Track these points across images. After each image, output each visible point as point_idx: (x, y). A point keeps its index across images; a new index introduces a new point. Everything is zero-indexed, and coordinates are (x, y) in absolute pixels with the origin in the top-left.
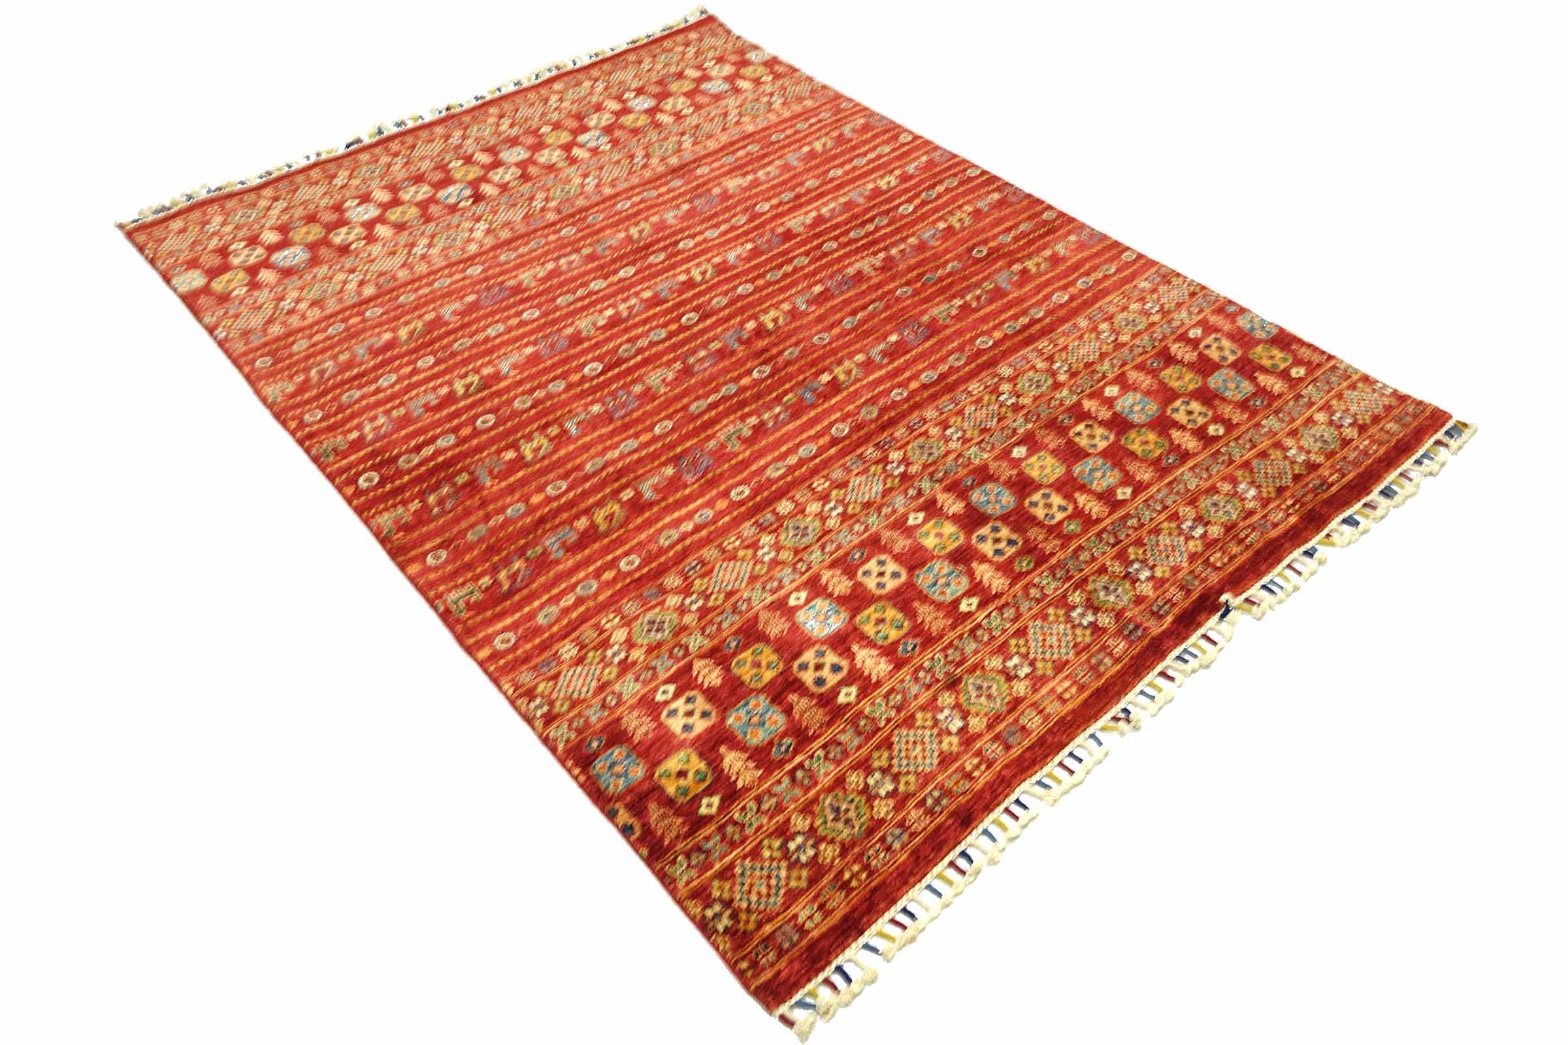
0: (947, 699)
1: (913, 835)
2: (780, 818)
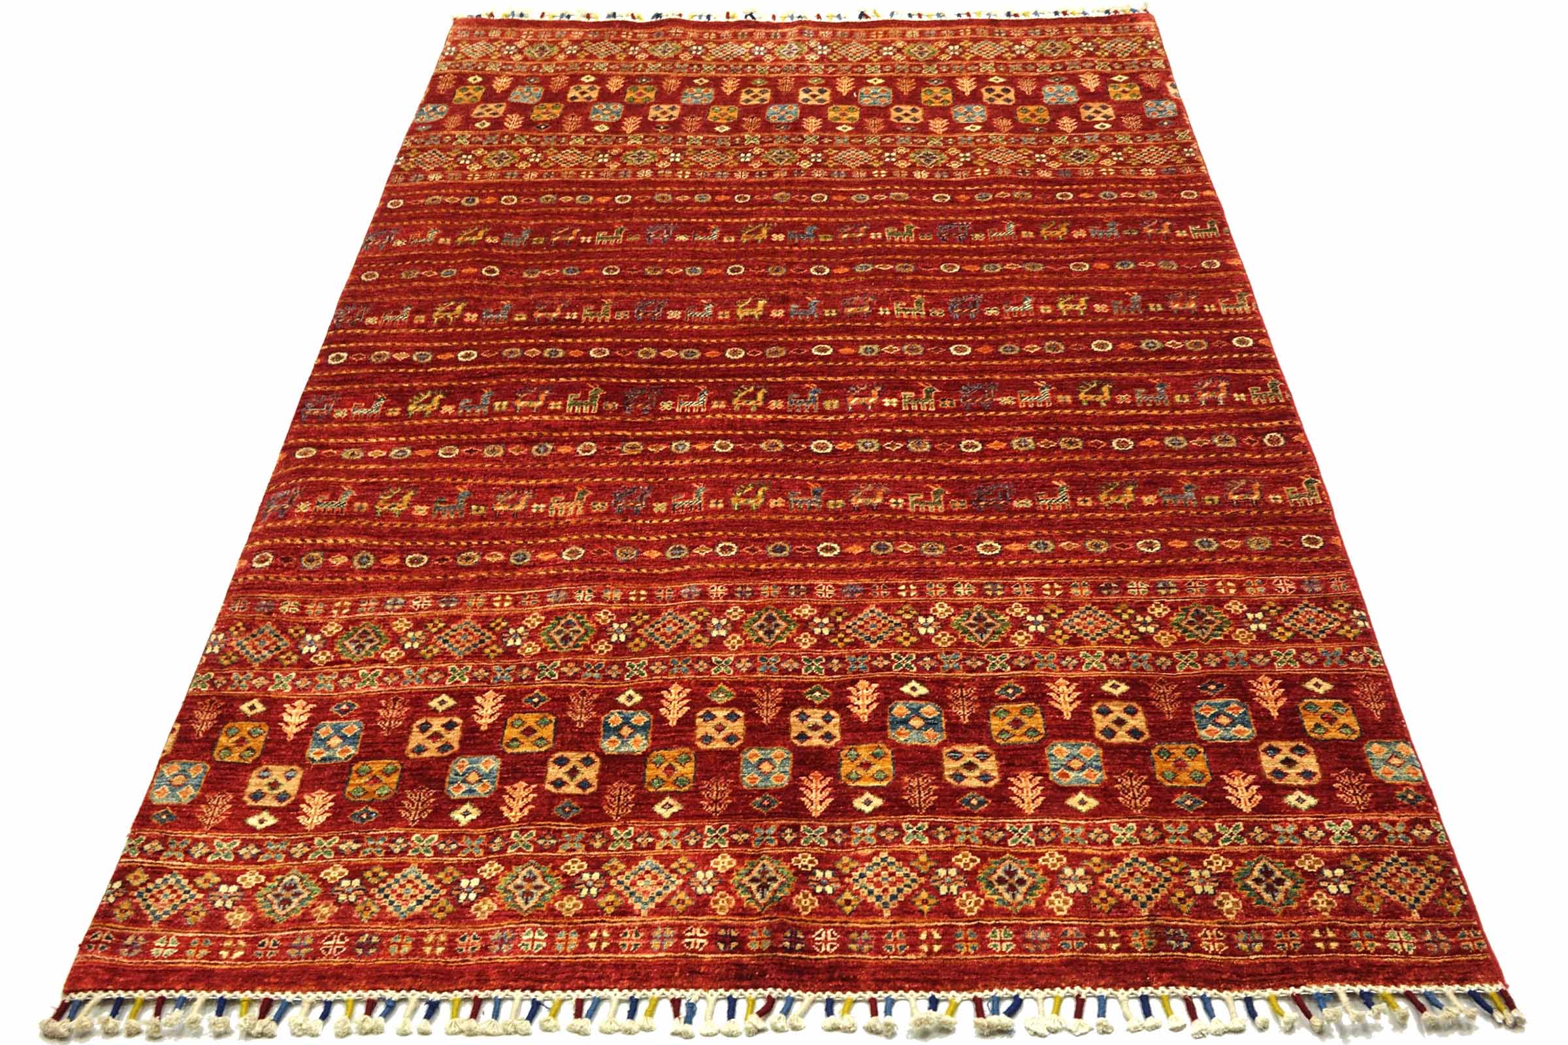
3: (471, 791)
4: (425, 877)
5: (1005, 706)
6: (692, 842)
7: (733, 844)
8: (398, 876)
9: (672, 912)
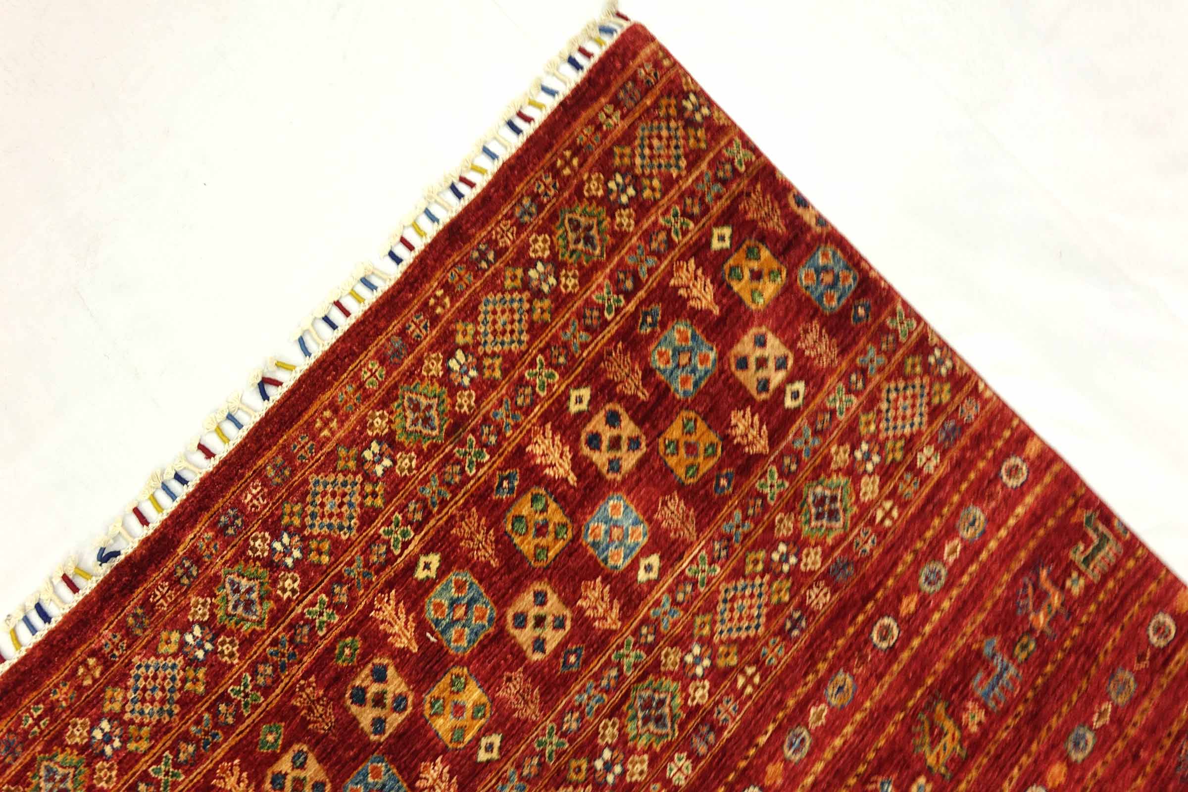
0: (465, 401)
1: (507, 217)
2: (646, 224)
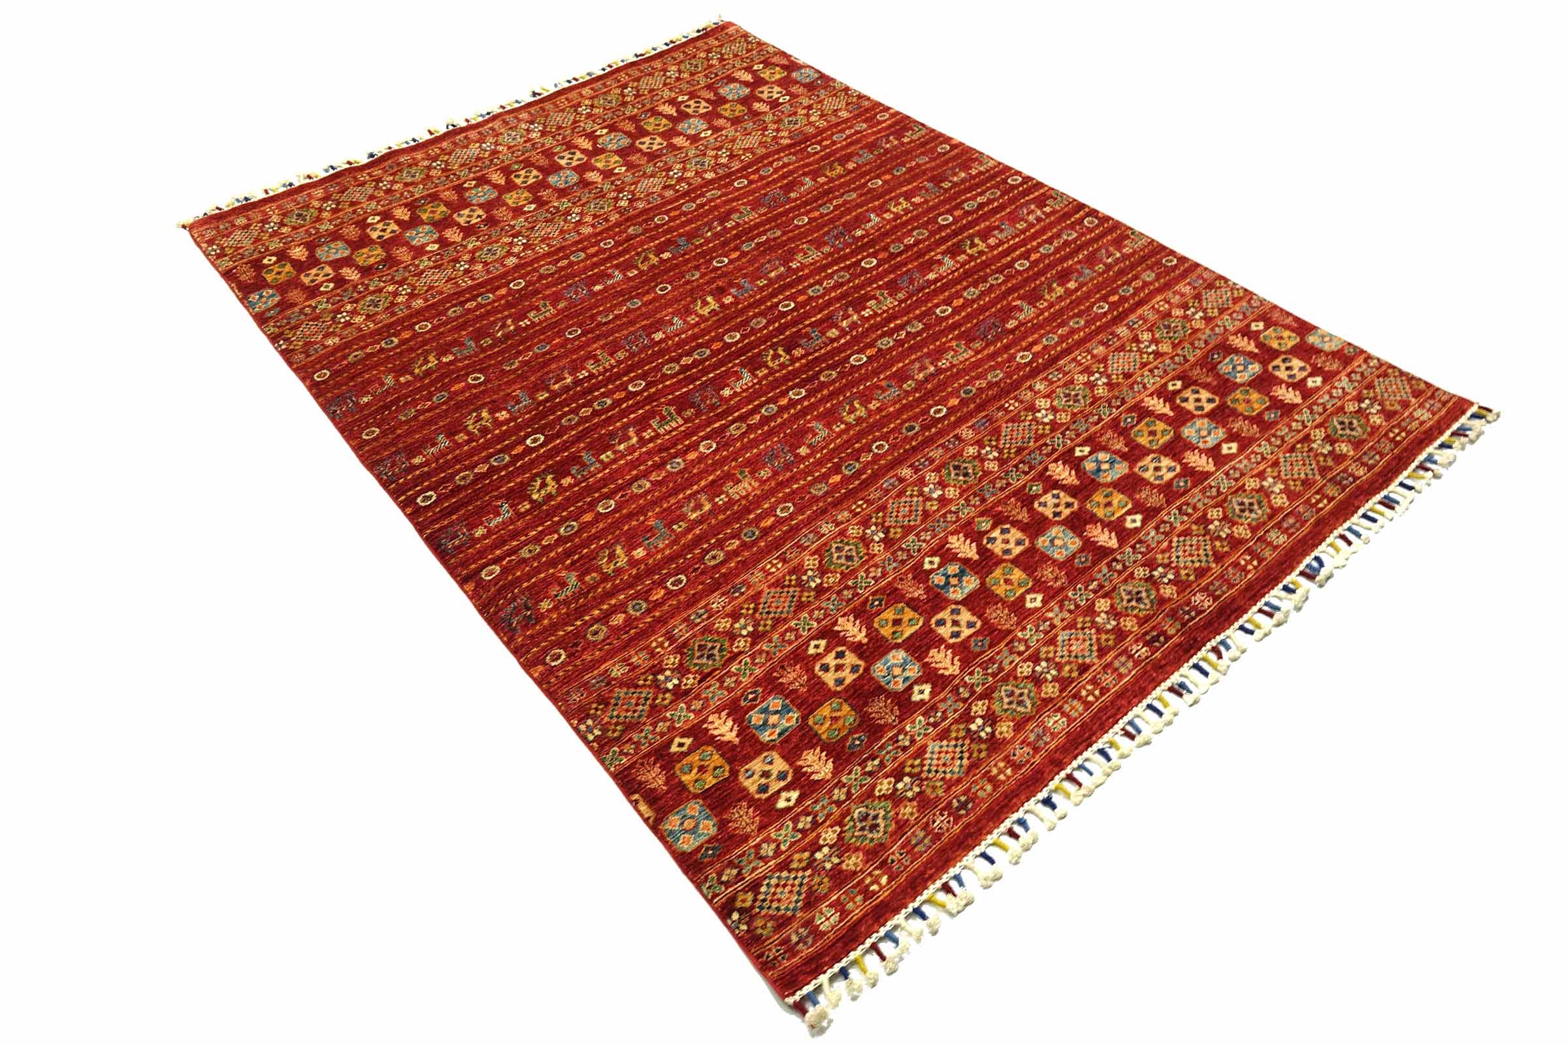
3: (906, 679)
4: (945, 743)
5: (1136, 429)
6: (1072, 607)
7: (1095, 592)
8: (927, 755)
9: (1110, 649)
